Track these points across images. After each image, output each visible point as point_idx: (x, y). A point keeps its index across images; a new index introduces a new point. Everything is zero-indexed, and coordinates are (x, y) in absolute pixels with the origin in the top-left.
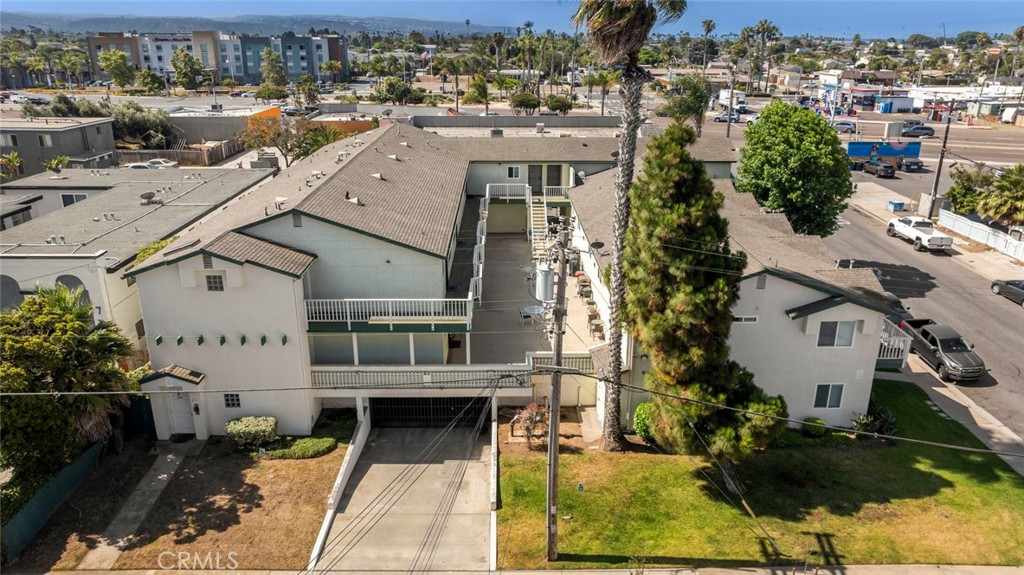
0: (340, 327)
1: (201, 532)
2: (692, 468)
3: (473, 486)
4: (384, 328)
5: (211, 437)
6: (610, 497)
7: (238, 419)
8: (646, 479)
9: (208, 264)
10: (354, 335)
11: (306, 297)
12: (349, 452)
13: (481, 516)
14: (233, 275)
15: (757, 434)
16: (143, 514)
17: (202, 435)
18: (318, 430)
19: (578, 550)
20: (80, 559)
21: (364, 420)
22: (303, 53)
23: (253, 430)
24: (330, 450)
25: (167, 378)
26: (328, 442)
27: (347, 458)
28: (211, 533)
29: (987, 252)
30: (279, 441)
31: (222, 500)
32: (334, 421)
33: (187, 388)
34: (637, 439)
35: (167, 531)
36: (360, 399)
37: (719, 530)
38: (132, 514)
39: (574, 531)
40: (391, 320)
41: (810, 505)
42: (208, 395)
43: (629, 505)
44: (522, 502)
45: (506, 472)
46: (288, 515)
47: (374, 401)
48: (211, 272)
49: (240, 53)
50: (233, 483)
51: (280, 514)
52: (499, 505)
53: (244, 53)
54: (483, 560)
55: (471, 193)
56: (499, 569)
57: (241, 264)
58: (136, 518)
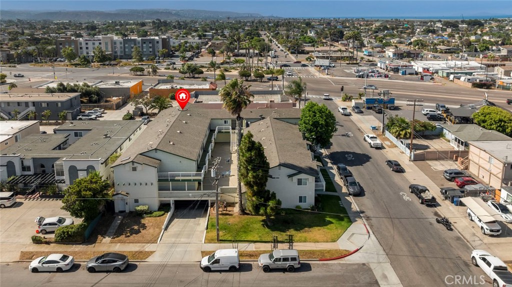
0: (167, 180)
1: (131, 235)
2: (261, 219)
3: (201, 225)
4: (179, 180)
5: (130, 211)
6: (236, 226)
7: (138, 206)
8: (247, 222)
9: (133, 164)
10: (171, 182)
11: (158, 172)
12: (169, 215)
13: (203, 232)
14: (139, 167)
15: (272, 209)
16: (114, 231)
17: (127, 211)
18: (160, 209)
19: (225, 239)
20: (101, 241)
21: (172, 206)
22: (151, 45)
23: (142, 209)
24: (163, 215)
25: (120, 195)
26: (163, 212)
27: (168, 217)
28: (134, 235)
29: (395, 148)
30: (149, 212)
31: (136, 227)
32: (164, 207)
33: (125, 197)
34: (248, 212)
35: (123, 235)
36: (172, 200)
37: (263, 235)
38: (112, 231)
39: (225, 235)
40: (181, 178)
41: (289, 228)
42: (130, 200)
43: (241, 228)
44: (213, 228)
45: (210, 220)
46: (152, 231)
47: (175, 201)
48: (133, 166)
49: (122, 45)
50: (138, 223)
51: (150, 231)
52: (207, 228)
53: (124, 45)
54: (201, 241)
55: (212, 129)
56: (205, 243)
57: (142, 164)
58: (113, 232)
